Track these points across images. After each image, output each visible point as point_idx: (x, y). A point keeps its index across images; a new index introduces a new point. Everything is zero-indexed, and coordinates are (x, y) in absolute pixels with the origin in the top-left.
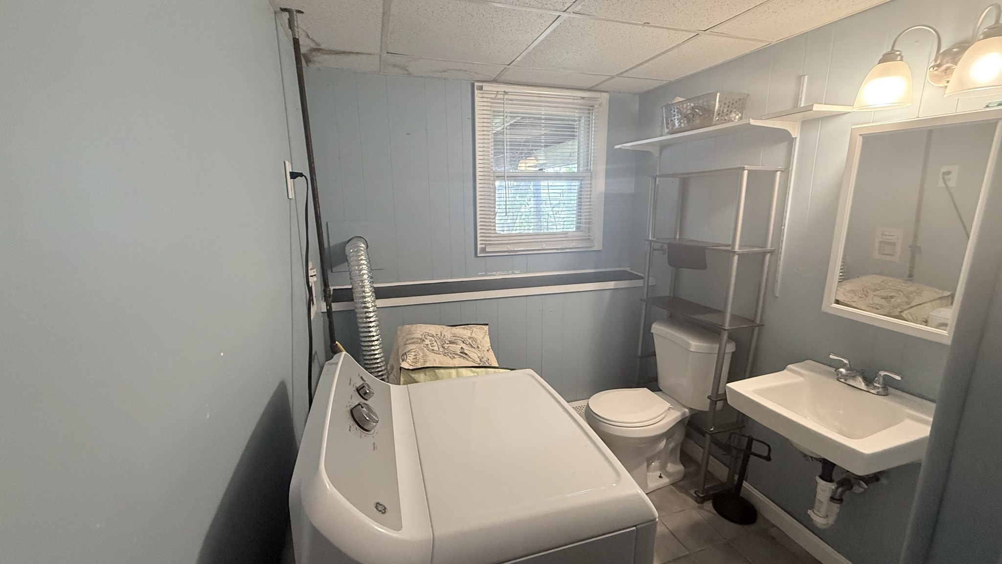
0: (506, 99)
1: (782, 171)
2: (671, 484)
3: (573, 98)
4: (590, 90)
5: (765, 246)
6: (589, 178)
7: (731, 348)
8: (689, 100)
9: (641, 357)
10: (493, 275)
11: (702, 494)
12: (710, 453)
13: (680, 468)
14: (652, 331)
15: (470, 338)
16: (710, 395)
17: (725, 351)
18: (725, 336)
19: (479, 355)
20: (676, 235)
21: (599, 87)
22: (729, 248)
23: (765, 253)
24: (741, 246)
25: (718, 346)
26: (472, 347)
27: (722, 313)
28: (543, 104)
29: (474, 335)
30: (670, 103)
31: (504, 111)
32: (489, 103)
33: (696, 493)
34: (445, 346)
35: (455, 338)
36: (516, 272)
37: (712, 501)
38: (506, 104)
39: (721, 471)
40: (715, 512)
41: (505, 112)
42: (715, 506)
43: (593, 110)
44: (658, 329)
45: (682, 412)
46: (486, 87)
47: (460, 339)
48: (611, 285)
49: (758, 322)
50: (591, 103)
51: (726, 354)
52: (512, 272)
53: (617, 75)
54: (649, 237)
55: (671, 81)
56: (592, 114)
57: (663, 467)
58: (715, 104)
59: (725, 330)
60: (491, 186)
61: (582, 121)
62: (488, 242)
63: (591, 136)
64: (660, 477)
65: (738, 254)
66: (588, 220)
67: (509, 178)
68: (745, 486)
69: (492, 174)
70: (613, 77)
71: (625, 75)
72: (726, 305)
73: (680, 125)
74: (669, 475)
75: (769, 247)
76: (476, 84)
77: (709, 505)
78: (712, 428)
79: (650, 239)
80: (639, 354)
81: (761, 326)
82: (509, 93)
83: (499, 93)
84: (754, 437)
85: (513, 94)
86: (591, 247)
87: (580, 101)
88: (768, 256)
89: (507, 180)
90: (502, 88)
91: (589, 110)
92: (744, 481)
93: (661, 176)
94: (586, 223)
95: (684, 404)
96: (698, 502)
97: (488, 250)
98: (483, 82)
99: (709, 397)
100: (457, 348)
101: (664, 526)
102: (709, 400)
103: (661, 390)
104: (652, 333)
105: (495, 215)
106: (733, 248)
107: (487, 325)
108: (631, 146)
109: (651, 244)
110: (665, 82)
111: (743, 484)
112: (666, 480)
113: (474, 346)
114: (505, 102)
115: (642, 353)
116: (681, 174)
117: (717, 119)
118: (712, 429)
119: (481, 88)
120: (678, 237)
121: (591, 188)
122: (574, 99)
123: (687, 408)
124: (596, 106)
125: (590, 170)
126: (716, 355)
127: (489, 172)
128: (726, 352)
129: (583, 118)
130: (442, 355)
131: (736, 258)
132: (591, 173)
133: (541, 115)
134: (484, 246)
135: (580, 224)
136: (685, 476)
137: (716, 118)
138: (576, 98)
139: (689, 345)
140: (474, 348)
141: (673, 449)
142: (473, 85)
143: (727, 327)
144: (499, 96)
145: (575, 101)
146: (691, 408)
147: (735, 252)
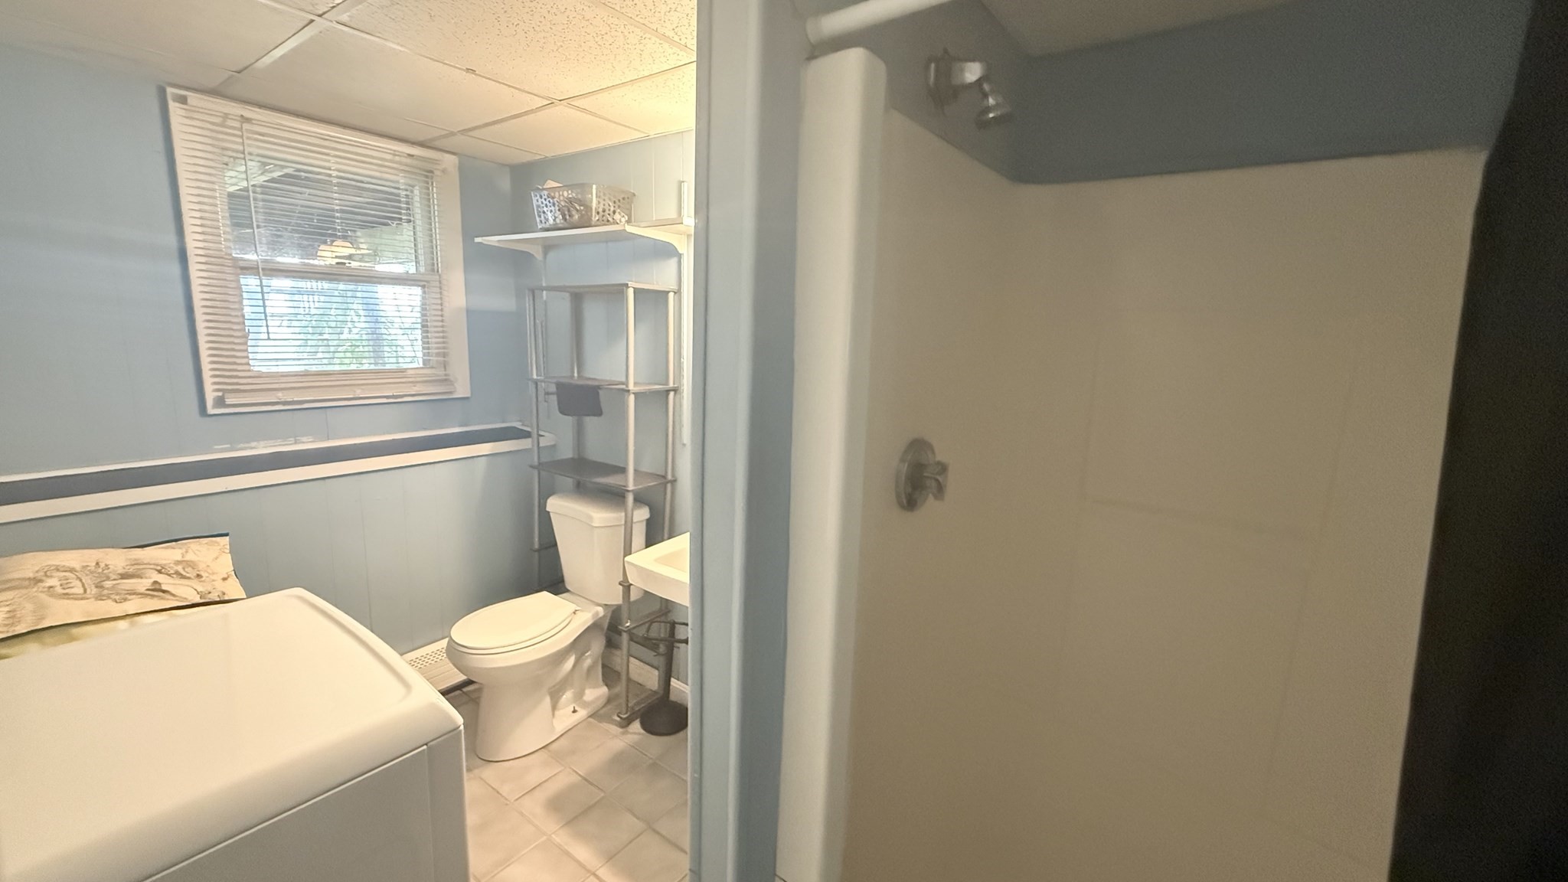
0: (246, 129)
1: (675, 293)
2: (590, 716)
3: (392, 152)
4: (422, 144)
5: (667, 383)
6: (437, 284)
7: (642, 514)
8: (567, 187)
9: (538, 551)
10: (252, 448)
11: (626, 713)
12: (630, 655)
13: (604, 690)
14: (548, 509)
15: (178, 563)
16: (622, 579)
17: (632, 520)
18: (630, 498)
19: (200, 589)
20: (573, 372)
21: (437, 144)
22: (624, 387)
23: (668, 392)
24: (635, 384)
25: (623, 514)
26: (183, 577)
27: (623, 470)
28: (333, 152)
29: (189, 557)
30: (541, 187)
31: (244, 150)
32: (208, 132)
33: (619, 717)
34: (102, 584)
35: (136, 567)
36: (304, 439)
37: (638, 720)
38: (248, 138)
39: (649, 677)
40: (642, 731)
41: (246, 152)
42: (644, 726)
43: (432, 178)
44: (555, 505)
45: (593, 612)
46: (194, 98)
47: (152, 567)
48: (486, 448)
49: (670, 477)
50: (429, 166)
51: (634, 525)
52: (296, 440)
53: (459, 131)
54: (532, 375)
55: (547, 157)
56: (432, 184)
57: (579, 696)
58: (592, 199)
59: (628, 491)
60: (233, 285)
61: (417, 192)
62: (230, 387)
63: (435, 218)
64: (574, 711)
65: (633, 393)
66: (442, 351)
67: (267, 272)
68: (675, 685)
69: (229, 263)
70: (453, 134)
71: (471, 133)
72: (626, 461)
73: (554, 220)
74: (585, 705)
75: (671, 385)
76: (170, 90)
77: (636, 726)
78: (627, 622)
79: (535, 377)
80: (536, 546)
81: (674, 482)
82: (254, 122)
83: (230, 117)
84: (676, 621)
85: (261, 123)
86: (451, 393)
87: (408, 161)
88: (672, 394)
89: (264, 275)
90: (236, 109)
91: (427, 177)
92: (672, 679)
93: (549, 289)
94: (438, 355)
95: (596, 601)
96: (622, 727)
97: (228, 401)
98: (187, 89)
99: (620, 584)
100: (143, 585)
101: (575, 774)
102: (621, 587)
103: (568, 591)
104: (549, 512)
105: (246, 337)
106: (627, 386)
107: (227, 535)
108: (499, 241)
109: (536, 384)
110: (538, 157)
111: (672, 683)
112: (582, 713)
113: (188, 575)
114: (245, 134)
115: (540, 544)
116: (571, 287)
117: (597, 218)
118: (628, 624)
119: (183, 100)
120: (576, 375)
121: (441, 298)
122: (395, 155)
123: (599, 605)
124: (437, 173)
125: (438, 271)
126: (623, 527)
127: (222, 258)
128: (635, 520)
129: (417, 188)
130: (93, 600)
131: (632, 398)
132: (440, 276)
133: (330, 169)
134: (220, 394)
135: (428, 356)
136: (609, 700)
137: (595, 217)
138: (397, 153)
139: (591, 518)
140: (189, 578)
141: (590, 670)
142: (162, 93)
143: (631, 487)
144: (230, 123)
145: (397, 158)
146: (606, 605)
147: (629, 391)
